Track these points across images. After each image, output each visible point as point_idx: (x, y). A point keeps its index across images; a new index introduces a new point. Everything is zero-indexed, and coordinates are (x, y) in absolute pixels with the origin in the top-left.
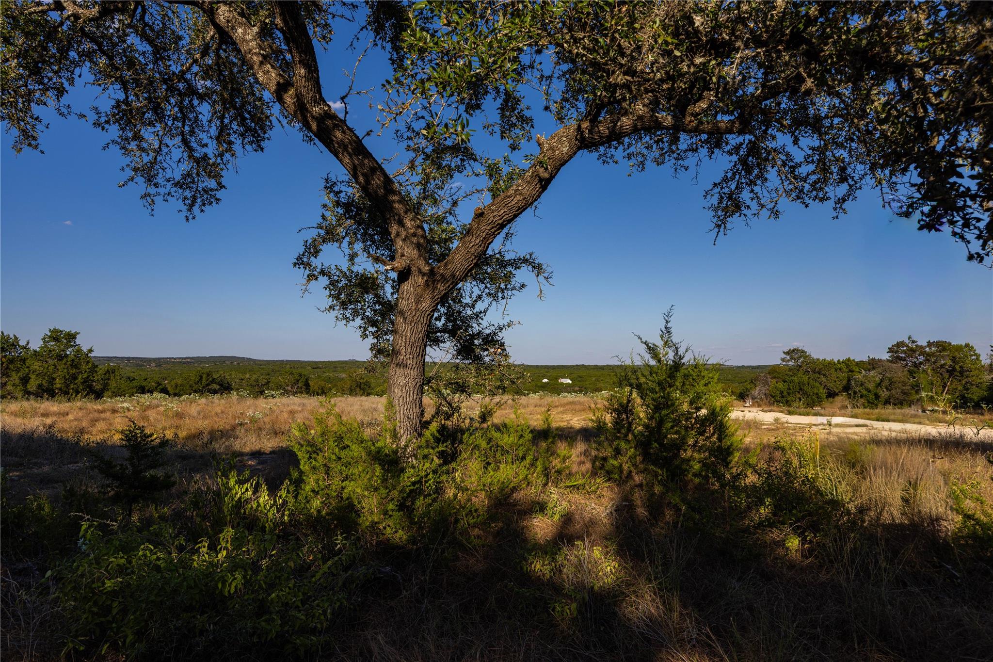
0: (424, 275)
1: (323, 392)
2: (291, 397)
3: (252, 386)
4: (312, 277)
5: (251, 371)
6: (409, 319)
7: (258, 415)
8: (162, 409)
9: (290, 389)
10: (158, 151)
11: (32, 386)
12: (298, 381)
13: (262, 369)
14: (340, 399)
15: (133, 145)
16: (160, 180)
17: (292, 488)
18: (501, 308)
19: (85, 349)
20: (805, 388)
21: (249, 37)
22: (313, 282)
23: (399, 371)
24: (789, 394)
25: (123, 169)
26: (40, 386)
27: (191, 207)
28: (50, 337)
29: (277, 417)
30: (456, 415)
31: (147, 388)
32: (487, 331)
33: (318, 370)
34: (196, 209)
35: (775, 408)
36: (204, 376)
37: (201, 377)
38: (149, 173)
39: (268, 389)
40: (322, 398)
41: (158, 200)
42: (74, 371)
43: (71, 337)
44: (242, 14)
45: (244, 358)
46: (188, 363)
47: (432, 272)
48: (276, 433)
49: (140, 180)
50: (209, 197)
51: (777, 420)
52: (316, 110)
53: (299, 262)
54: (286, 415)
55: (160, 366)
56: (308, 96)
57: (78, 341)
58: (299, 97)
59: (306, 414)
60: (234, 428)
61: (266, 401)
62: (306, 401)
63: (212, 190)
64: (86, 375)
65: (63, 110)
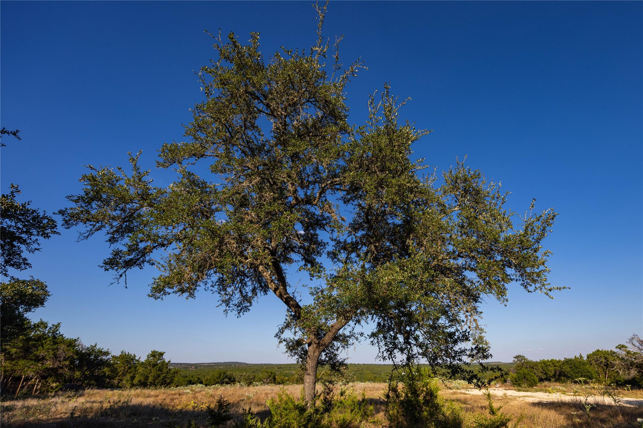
0: (316, 344)
1: (282, 382)
2: (266, 385)
3: (246, 379)
4: (280, 342)
5: (246, 370)
6: (311, 358)
7: (251, 395)
8: (204, 393)
9: (265, 380)
10: (232, 296)
11: (136, 381)
12: (270, 376)
13: (251, 369)
14: (291, 386)
15: (223, 293)
16: (231, 305)
17: (268, 422)
18: (346, 351)
19: (167, 361)
20: (527, 376)
21: (267, 275)
22: (281, 344)
23: (308, 377)
24: (519, 380)
25: (218, 301)
26: (140, 381)
27: (239, 313)
28: (151, 355)
29: (259, 397)
30: (331, 393)
31: (192, 381)
32: (340, 361)
33: (281, 369)
34: (241, 314)
35: (512, 388)
36: (222, 374)
37: (220, 375)
38: (227, 302)
39: (254, 381)
40: (281, 386)
41: (229, 312)
42: (159, 373)
43: (161, 354)
44: (266, 268)
45: (242, 363)
46: (212, 366)
47: (319, 343)
48: (258, 405)
49: (224, 304)
50: (246, 309)
51: (505, 395)
52: (285, 296)
53: (277, 335)
54: (263, 395)
55: (197, 368)
56: (283, 293)
57: (164, 357)
58: (280, 293)
59: (273, 395)
60: (238, 403)
61: (253, 388)
62: (273, 388)
63: (247, 306)
64: (165, 375)
65: (207, 289)
